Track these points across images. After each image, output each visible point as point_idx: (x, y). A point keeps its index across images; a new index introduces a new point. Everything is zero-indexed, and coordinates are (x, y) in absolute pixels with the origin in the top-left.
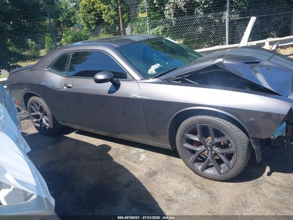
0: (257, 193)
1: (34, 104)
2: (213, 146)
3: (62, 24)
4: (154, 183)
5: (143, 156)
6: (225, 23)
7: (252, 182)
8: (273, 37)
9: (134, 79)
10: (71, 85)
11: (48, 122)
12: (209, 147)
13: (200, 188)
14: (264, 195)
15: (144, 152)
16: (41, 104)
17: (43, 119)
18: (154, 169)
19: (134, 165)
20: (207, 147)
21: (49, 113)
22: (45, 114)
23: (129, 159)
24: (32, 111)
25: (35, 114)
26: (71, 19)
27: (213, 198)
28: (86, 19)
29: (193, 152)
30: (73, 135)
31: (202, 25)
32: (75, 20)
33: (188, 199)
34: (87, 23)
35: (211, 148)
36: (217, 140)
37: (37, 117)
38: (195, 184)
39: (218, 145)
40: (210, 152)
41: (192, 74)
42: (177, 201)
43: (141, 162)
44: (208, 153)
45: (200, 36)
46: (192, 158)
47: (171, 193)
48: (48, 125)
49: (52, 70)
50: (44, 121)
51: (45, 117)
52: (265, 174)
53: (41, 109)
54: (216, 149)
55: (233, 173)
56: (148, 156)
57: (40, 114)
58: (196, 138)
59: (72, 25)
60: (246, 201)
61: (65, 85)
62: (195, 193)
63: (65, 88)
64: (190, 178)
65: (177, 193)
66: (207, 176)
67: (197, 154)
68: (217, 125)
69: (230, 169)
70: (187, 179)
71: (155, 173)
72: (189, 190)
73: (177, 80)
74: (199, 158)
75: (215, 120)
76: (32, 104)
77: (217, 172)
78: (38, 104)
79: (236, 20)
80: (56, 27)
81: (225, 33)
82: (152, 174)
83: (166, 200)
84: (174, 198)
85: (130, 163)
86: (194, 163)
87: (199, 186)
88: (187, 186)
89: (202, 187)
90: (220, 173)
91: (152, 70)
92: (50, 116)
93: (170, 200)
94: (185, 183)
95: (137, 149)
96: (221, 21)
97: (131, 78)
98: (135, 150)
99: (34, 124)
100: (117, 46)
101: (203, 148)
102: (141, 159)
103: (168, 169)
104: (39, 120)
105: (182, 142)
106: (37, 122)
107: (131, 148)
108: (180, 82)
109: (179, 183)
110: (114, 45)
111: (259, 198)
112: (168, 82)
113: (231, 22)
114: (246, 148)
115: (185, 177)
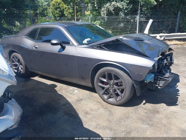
0: (135, 113)
1: (15, 57)
2: (114, 84)
3: (38, 15)
4: (79, 104)
5: (76, 91)
6: (136, 22)
7: (134, 107)
8: (164, 33)
9: (73, 45)
10: (37, 47)
11: (22, 69)
12: (111, 85)
13: (105, 108)
14: (139, 114)
15: (77, 89)
16: (19, 57)
17: (19, 67)
18: (81, 98)
19: (70, 95)
20: (110, 86)
21: (23, 63)
22: (21, 64)
23: (68, 92)
24: (13, 62)
25: (15, 63)
26: (45, 13)
27: (111, 113)
28: (53, 13)
29: (103, 88)
30: (37, 78)
31: (123, 22)
32: (47, 13)
33: (97, 113)
34: (54, 15)
35: (113, 86)
36: (115, 81)
37: (16, 65)
38: (103, 107)
39: (117, 84)
40: (112, 89)
41: (105, 44)
42: (91, 114)
43: (74, 94)
44: (111, 89)
45: (121, 29)
46: (103, 92)
47: (88, 109)
48: (22, 71)
49: (28, 37)
50: (20, 68)
51: (21, 66)
52: (142, 104)
53: (19, 61)
54: (115, 87)
55: (123, 100)
56: (79, 91)
57: (17, 63)
58: (105, 80)
59: (45, 16)
60: (129, 116)
61: (34, 47)
62: (102, 110)
63: (34, 48)
64: (100, 103)
65: (91, 110)
66: (110, 102)
67: (105, 89)
68: (116, 72)
69: (122, 98)
70: (98, 104)
71: (81, 100)
72: (99, 109)
73: (98, 47)
74: (106, 92)
75: (115, 70)
76: (14, 58)
77: (115, 100)
78: (17, 58)
79: (143, 21)
80: (35, 17)
81: (136, 28)
82: (79, 100)
83: (85, 113)
84: (89, 112)
85: (68, 94)
86: (103, 94)
87: (104, 107)
88: (98, 107)
89: (106, 108)
90: (116, 100)
91: (85, 41)
92: (24, 65)
93: (87, 113)
94: (97, 105)
95: (74, 87)
96: (134, 21)
97: (72, 44)
98: (72, 88)
99: (13, 70)
100: (66, 26)
101: (108, 86)
102: (75, 92)
103: (89, 98)
104: (17, 67)
105: (97, 82)
106: (16, 69)
107: (70, 87)
108: (99, 48)
109: (93, 105)
110: (65, 25)
111: (136, 115)
112: (92, 47)
113: (140, 22)
114: (130, 86)
115: (98, 102)
